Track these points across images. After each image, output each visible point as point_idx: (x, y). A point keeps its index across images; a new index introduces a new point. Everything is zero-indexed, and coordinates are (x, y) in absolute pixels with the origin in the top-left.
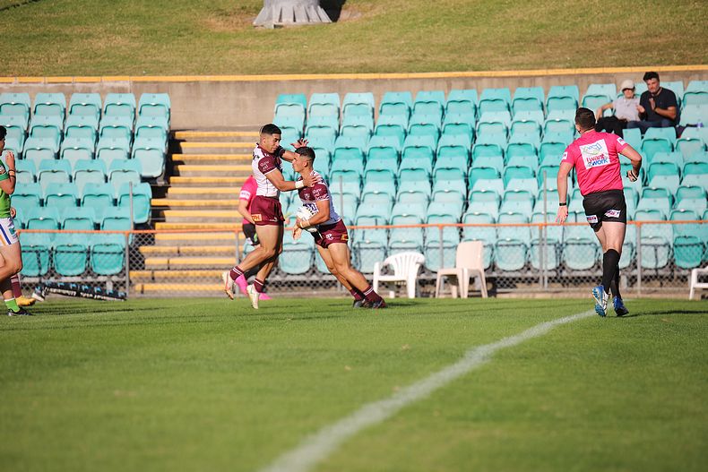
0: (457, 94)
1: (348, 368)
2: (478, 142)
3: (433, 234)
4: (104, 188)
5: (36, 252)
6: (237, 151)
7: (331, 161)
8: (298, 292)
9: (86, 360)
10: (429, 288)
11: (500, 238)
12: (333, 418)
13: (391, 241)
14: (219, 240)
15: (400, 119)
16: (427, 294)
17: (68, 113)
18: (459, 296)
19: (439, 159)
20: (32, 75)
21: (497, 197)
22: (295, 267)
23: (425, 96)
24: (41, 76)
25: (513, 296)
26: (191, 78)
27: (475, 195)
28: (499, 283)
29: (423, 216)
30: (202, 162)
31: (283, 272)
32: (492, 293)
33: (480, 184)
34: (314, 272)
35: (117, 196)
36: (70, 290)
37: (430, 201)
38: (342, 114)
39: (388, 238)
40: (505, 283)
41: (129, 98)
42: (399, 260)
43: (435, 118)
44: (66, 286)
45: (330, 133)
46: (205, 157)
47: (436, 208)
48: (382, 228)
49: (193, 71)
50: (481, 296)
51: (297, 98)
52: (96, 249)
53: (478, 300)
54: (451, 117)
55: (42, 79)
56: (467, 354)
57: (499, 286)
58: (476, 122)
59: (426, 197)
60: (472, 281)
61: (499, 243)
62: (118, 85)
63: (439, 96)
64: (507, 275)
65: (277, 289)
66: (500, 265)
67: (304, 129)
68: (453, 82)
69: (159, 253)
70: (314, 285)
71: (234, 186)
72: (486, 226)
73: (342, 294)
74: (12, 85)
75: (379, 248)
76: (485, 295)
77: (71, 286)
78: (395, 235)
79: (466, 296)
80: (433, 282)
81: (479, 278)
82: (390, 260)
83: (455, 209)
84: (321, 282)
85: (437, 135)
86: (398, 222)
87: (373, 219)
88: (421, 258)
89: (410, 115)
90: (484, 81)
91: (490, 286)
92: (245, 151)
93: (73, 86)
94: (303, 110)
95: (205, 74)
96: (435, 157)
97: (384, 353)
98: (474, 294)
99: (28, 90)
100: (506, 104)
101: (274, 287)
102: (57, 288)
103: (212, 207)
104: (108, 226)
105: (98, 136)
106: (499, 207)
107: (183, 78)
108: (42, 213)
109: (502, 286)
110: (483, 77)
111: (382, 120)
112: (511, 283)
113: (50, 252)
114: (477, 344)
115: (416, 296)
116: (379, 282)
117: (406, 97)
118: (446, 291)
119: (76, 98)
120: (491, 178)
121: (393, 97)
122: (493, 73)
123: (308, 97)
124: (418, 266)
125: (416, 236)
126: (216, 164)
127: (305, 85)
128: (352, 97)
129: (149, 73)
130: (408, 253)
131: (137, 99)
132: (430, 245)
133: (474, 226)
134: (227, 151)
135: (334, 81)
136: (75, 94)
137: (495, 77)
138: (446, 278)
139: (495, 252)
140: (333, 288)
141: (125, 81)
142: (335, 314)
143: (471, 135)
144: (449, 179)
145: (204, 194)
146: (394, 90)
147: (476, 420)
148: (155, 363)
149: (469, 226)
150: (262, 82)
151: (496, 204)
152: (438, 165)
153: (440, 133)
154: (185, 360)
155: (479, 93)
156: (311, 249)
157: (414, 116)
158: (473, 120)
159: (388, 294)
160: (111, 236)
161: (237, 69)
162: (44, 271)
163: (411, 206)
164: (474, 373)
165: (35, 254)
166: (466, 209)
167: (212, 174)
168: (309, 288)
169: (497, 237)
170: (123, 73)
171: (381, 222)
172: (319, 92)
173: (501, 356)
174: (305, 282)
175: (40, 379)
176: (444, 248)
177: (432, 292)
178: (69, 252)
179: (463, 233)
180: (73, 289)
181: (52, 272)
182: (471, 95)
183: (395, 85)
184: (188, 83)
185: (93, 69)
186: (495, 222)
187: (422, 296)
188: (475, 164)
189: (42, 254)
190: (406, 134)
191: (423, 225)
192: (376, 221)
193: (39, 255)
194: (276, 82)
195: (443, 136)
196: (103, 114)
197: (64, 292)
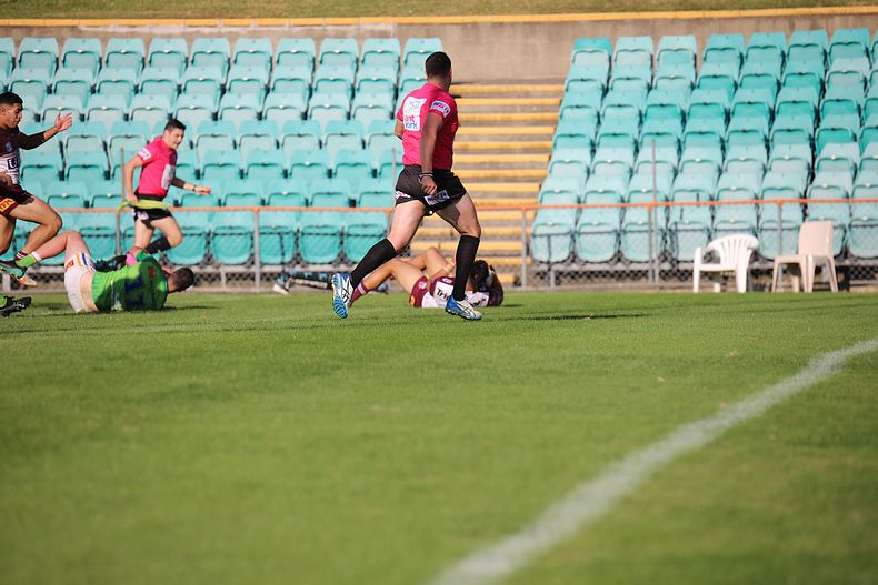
0: (802, 36)
1: (661, 379)
2: (827, 97)
3: (769, 212)
4: (361, 156)
5: (279, 234)
6: (524, 109)
7: (641, 122)
8: (598, 284)
9: (339, 368)
10: (764, 280)
11: (854, 217)
12: (642, 442)
13: (716, 221)
14: (502, 220)
15: (729, 69)
16: (760, 288)
17: (317, 63)
18: (802, 289)
19: (778, 118)
20: (275, 16)
21: (851, 165)
22: (596, 253)
23: (760, 39)
24: (286, 17)
25: (871, 290)
26: (468, 19)
27: (822, 163)
28: (852, 273)
29: (756, 189)
30: (481, 123)
31: (581, 260)
32: (843, 286)
33: (829, 150)
34: (619, 260)
35: (377, 165)
36: (319, 281)
37: (765, 170)
38: (655, 62)
39: (713, 218)
40: (860, 273)
41: (392, 44)
42: (726, 244)
43: (773, 67)
44: (314, 277)
45: (640, 85)
46: (485, 116)
47: (772, 179)
48: (705, 204)
49: (471, 10)
50: (830, 289)
51: (599, 43)
52: (352, 231)
53: (826, 294)
54: (794, 65)
55: (286, 21)
56: (812, 362)
57: (853, 276)
58: (826, 71)
59: (761, 166)
60: (818, 270)
61: (854, 223)
62: (379, 28)
63: (779, 39)
64: (863, 263)
65: (573, 281)
66: (854, 251)
67: (608, 82)
68: (796, 22)
69: (428, 235)
70: (620, 275)
71: (520, 153)
72: (837, 201)
73: (654, 287)
74: (251, 29)
75: (701, 230)
76: (834, 288)
77: (321, 276)
78: (721, 214)
79: (810, 290)
80: (769, 272)
81: (827, 267)
82: (715, 245)
83: (798, 181)
84: (628, 272)
85: (776, 88)
86: (725, 196)
87: (694, 194)
88: (754, 242)
89: (742, 63)
90: (837, 19)
91: (841, 277)
92: (535, 109)
93: (325, 30)
94: (607, 58)
95: (486, 14)
96: (772, 115)
97: (706, 361)
98: (821, 287)
99: (269, 34)
100: (864, 49)
101: (569, 278)
102: (304, 278)
103: (494, 179)
104: (366, 202)
105: (353, 91)
106: (854, 178)
107: (458, 19)
108: (287, 186)
109: (857, 277)
110: (836, 15)
111: (706, 69)
112: (868, 273)
113: (295, 234)
114: (825, 350)
115: (747, 289)
116: (701, 272)
117: (736, 41)
118: (785, 283)
119: (327, 45)
120: (842, 141)
121: (719, 40)
122: (848, 10)
123: (613, 42)
124: (750, 252)
125: (747, 214)
126: (499, 125)
127: (609, 27)
128: (668, 41)
129: (417, 12)
130: (738, 236)
131: (402, 45)
132: (766, 226)
133: (822, 201)
134: (513, 109)
135: (646, 22)
136: (326, 40)
137: (850, 14)
138: (785, 267)
139: (848, 234)
140: (644, 279)
141: (387, 23)
142: (645, 313)
143: (819, 87)
144: (791, 143)
145: (484, 163)
146: (721, 31)
147: (822, 445)
148: (423, 371)
149: (815, 201)
150: (556, 23)
151: (849, 175)
152: (776, 125)
153: (779, 85)
154: (459, 369)
155: (830, 35)
156: (615, 231)
157: (746, 64)
158: (822, 68)
159: (712, 287)
160: (370, 214)
161: (526, 7)
162: (288, 258)
163: (742, 177)
164: (820, 386)
165: (277, 238)
166: (812, 180)
167: (494, 138)
168: (613, 280)
169: (851, 215)
170: (385, 14)
171: (704, 197)
172: (627, 34)
173: (854, 365)
174: (608, 272)
175: (284, 390)
176: (783, 229)
177: (768, 284)
178: (318, 234)
179: (808, 211)
180: (324, 280)
181: (297, 259)
182: (819, 37)
183: (723, 26)
184: (464, 25)
185: (350, 8)
186: (848, 197)
187: (755, 289)
188: (823, 124)
189: (285, 237)
190: (736, 86)
191: (757, 201)
192: (698, 196)
193: (282, 238)
194: (575, 23)
195: (783, 89)
196: (360, 64)
197: (313, 283)
